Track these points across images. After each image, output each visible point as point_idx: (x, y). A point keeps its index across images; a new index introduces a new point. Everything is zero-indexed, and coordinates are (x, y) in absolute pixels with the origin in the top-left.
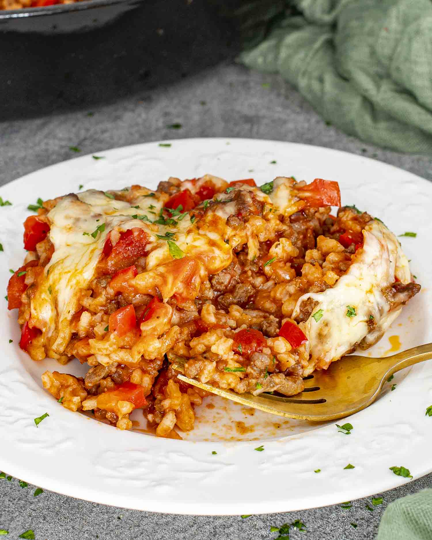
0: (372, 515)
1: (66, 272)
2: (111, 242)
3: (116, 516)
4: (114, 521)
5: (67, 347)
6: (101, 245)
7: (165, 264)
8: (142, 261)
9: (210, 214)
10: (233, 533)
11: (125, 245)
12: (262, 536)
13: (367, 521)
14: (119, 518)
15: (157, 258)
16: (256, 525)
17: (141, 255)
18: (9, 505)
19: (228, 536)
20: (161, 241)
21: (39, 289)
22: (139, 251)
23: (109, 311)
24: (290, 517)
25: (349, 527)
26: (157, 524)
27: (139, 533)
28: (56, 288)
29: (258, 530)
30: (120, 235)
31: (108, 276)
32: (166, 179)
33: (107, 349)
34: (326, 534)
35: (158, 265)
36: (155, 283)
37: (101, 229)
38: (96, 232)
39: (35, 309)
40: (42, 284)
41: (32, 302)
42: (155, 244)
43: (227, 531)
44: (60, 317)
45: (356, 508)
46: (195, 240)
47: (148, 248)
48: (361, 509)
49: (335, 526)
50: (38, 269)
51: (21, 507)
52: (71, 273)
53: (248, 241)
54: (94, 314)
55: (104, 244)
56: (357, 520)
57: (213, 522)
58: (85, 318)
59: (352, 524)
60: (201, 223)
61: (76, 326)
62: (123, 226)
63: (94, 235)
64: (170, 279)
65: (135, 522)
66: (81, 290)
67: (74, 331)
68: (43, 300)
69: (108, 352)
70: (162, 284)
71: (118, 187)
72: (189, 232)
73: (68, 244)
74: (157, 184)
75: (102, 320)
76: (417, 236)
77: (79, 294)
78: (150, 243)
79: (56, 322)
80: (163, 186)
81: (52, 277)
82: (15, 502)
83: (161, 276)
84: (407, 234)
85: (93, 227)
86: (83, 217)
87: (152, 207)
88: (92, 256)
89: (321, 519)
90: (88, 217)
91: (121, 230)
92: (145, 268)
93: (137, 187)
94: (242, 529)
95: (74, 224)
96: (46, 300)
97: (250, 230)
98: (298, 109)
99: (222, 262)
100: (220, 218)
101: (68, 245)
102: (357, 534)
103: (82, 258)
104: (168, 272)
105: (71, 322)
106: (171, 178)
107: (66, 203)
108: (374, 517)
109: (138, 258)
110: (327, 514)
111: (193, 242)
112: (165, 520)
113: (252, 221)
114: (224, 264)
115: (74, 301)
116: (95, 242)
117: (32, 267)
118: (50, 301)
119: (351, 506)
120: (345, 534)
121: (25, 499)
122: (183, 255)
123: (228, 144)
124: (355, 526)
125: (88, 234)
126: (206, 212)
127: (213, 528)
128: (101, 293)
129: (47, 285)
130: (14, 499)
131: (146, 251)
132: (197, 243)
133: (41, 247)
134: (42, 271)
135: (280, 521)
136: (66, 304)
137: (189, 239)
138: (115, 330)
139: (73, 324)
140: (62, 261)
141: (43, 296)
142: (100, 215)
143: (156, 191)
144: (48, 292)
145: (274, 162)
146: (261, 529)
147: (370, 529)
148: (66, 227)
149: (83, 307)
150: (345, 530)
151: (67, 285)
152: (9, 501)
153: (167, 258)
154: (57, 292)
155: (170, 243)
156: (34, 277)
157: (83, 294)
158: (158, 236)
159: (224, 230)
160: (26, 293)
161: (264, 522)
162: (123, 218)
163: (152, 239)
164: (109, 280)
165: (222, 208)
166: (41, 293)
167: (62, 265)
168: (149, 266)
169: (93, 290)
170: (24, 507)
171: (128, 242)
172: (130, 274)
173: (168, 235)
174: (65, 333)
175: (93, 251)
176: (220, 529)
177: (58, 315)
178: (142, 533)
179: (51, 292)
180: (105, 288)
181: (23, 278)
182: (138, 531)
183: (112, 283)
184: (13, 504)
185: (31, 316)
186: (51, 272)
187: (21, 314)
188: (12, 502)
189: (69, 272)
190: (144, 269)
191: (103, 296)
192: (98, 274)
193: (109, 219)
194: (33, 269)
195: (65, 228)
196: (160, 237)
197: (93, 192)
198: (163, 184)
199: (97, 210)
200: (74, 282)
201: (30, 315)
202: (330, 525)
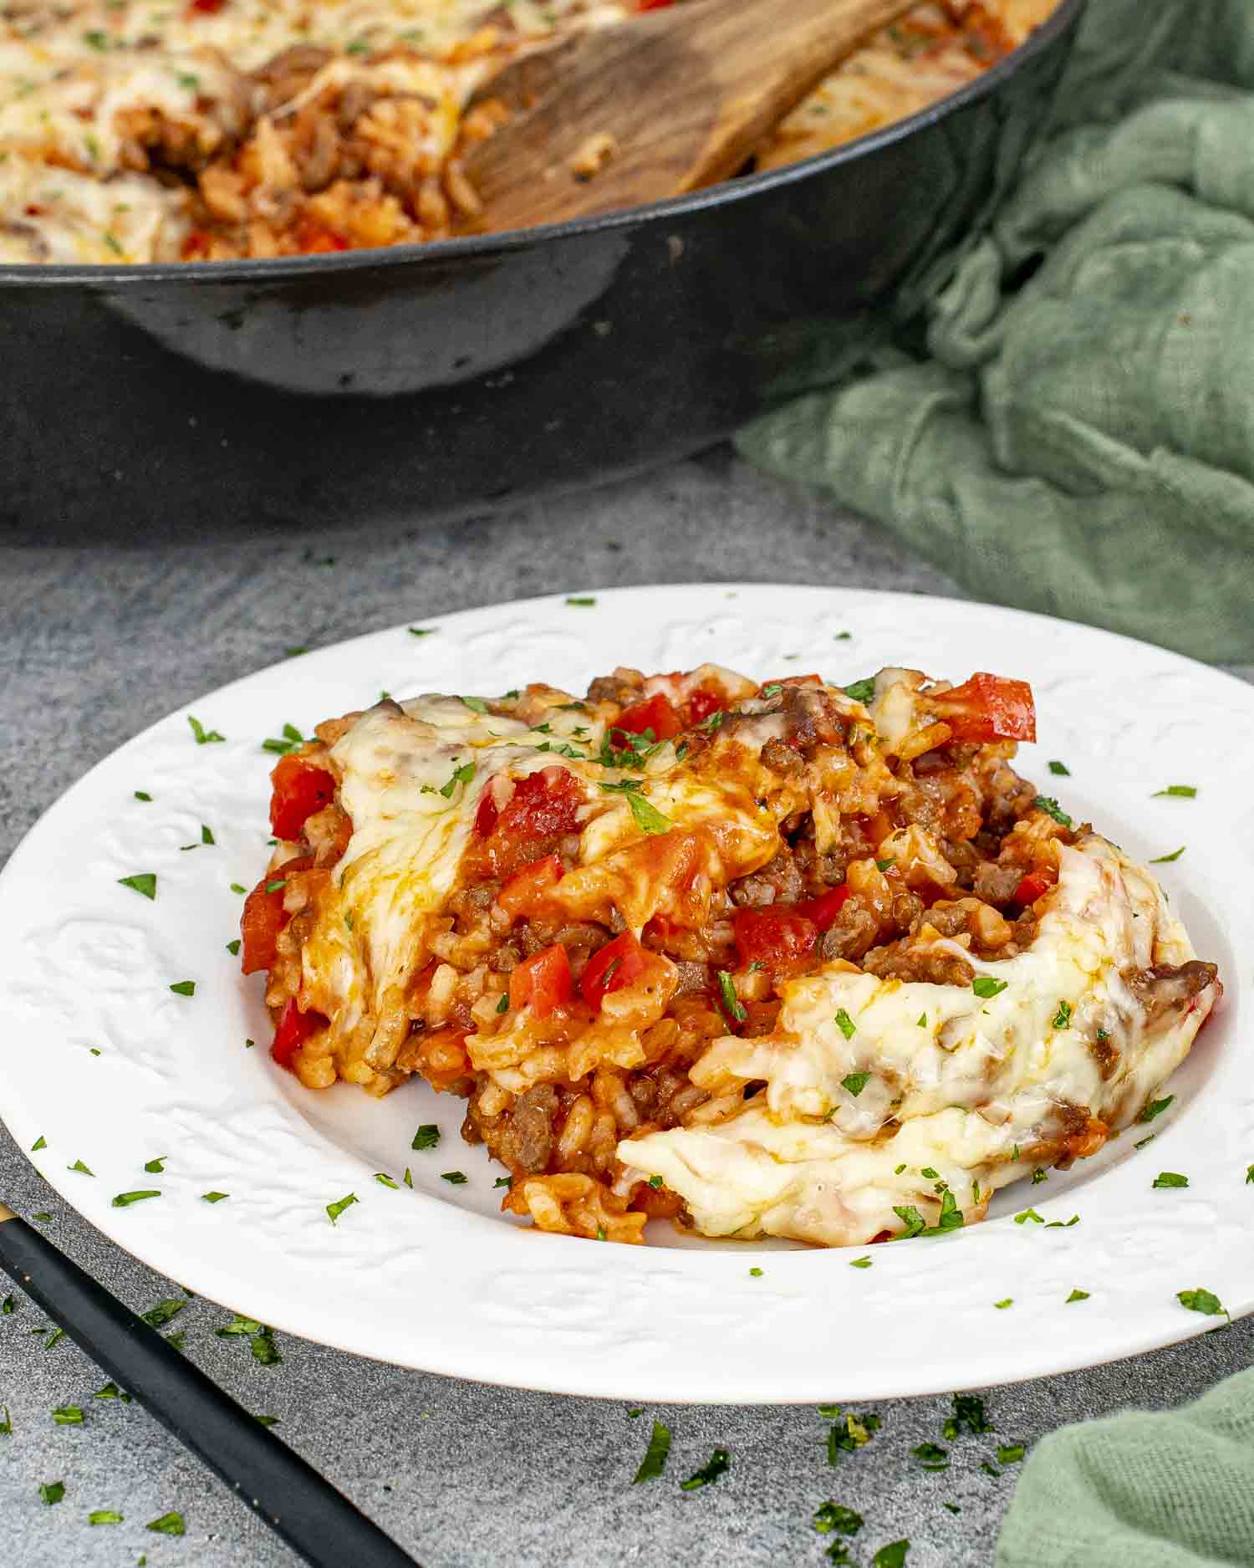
0: (996, 1486)
1: (387, 878)
2: (493, 804)
3: (380, 1484)
4: (376, 1494)
5: (400, 1052)
6: (468, 812)
7: (627, 848)
8: (569, 844)
9: (723, 741)
10: (662, 1522)
11: (528, 809)
12: (731, 1530)
13: (985, 1499)
14: (388, 1489)
15: (605, 834)
16: (715, 1506)
17: (568, 832)
18: (125, 1456)
19: (648, 1531)
20: (614, 797)
21: (323, 919)
22: (562, 820)
23: (501, 964)
24: (798, 1490)
25: (940, 1512)
26: (478, 1502)
27: (436, 1522)
28: (366, 915)
29: (721, 1516)
30: (515, 785)
31: (492, 882)
32: (607, 671)
33: (510, 1053)
34: (885, 1527)
35: (610, 852)
36: (607, 893)
37: (463, 775)
38: (452, 783)
39: (314, 967)
40: (329, 908)
41: (305, 949)
42: (599, 805)
43: (645, 1518)
44: (378, 984)
45: (958, 1469)
46: (690, 793)
47: (582, 813)
48: (971, 1471)
49: (907, 1511)
50: (315, 874)
51: (153, 1463)
52: (400, 878)
53: (812, 805)
54: (464, 971)
55: (476, 811)
56: (960, 1496)
57: (613, 1498)
58: (443, 981)
59: (948, 1506)
60: (702, 759)
61: (422, 1002)
62: (519, 767)
63: (446, 792)
64: (642, 883)
65: (426, 1496)
66: (428, 917)
67: (414, 1016)
68: (332, 944)
69: (515, 1060)
70: (624, 896)
71: (493, 690)
72: (674, 778)
73: (387, 813)
74: (588, 683)
75: (486, 988)
76: (1198, 795)
77: (423, 927)
78: (586, 802)
79: (368, 999)
80: (602, 688)
81: (353, 890)
82: (139, 1451)
83: (619, 876)
84: (1174, 791)
85: (444, 772)
86: (418, 752)
87: (578, 731)
88: (449, 837)
89: (874, 1494)
90: (430, 752)
91: (516, 775)
92: (579, 860)
93: (540, 689)
94: (683, 1514)
95: (398, 767)
96: (339, 944)
97: (818, 781)
98: (847, 562)
99: (757, 846)
100: (746, 750)
101: (386, 818)
102: (958, 1529)
103: (423, 844)
104: (636, 864)
105: (408, 993)
106: (619, 669)
107: (377, 721)
108: (1001, 1490)
109: (560, 839)
110: (889, 1483)
111: (686, 796)
112: (497, 1493)
113: (822, 759)
114: (761, 851)
115: (414, 942)
116: (454, 808)
117: (299, 870)
118: (348, 946)
119: (948, 1465)
120: (930, 1527)
121: (164, 1445)
122: (668, 828)
123: (731, 596)
124: (956, 1510)
125: (432, 790)
126: (713, 737)
127: (614, 1512)
128: (478, 923)
129: (341, 909)
130: (138, 1445)
131: (577, 821)
132: (697, 800)
133: (316, 828)
134: (328, 879)
135: (775, 1498)
136: (391, 951)
137: (678, 790)
138: (525, 1004)
139: (414, 998)
140: (373, 854)
141: (333, 935)
142: (459, 747)
143: (586, 700)
144: (345, 925)
145: (845, 636)
146: (729, 1514)
147: (990, 1516)
148: (378, 775)
149: (434, 956)
150: (931, 1518)
151: (392, 908)
152: (125, 1447)
153: (630, 834)
154: (366, 924)
155: (633, 799)
156: (305, 893)
157: (434, 926)
158: (604, 785)
159: (755, 775)
160: (287, 930)
161: (736, 1499)
162: (517, 751)
163: (592, 792)
164: (497, 889)
165: (750, 727)
166: (328, 928)
167: (376, 860)
168: (586, 855)
169: (456, 916)
170: (160, 1461)
171: (534, 800)
172: (548, 872)
173: (626, 785)
174: (394, 1021)
175: (449, 827)
176: (630, 1515)
177: (370, 977)
178: (442, 1522)
179: (351, 927)
180: (488, 909)
181: (280, 895)
182: (432, 1517)
183: (503, 896)
184: (134, 1455)
185: (305, 983)
186: (351, 878)
187: (275, 982)
188: (131, 1449)
189: (396, 875)
190: (577, 861)
191: (484, 928)
192: (467, 878)
193: (482, 753)
194: (304, 876)
195: (378, 778)
196: (608, 788)
197: (436, 700)
198: (601, 683)
199: (452, 738)
200: (408, 898)
201: (302, 981)
202: (895, 1507)
